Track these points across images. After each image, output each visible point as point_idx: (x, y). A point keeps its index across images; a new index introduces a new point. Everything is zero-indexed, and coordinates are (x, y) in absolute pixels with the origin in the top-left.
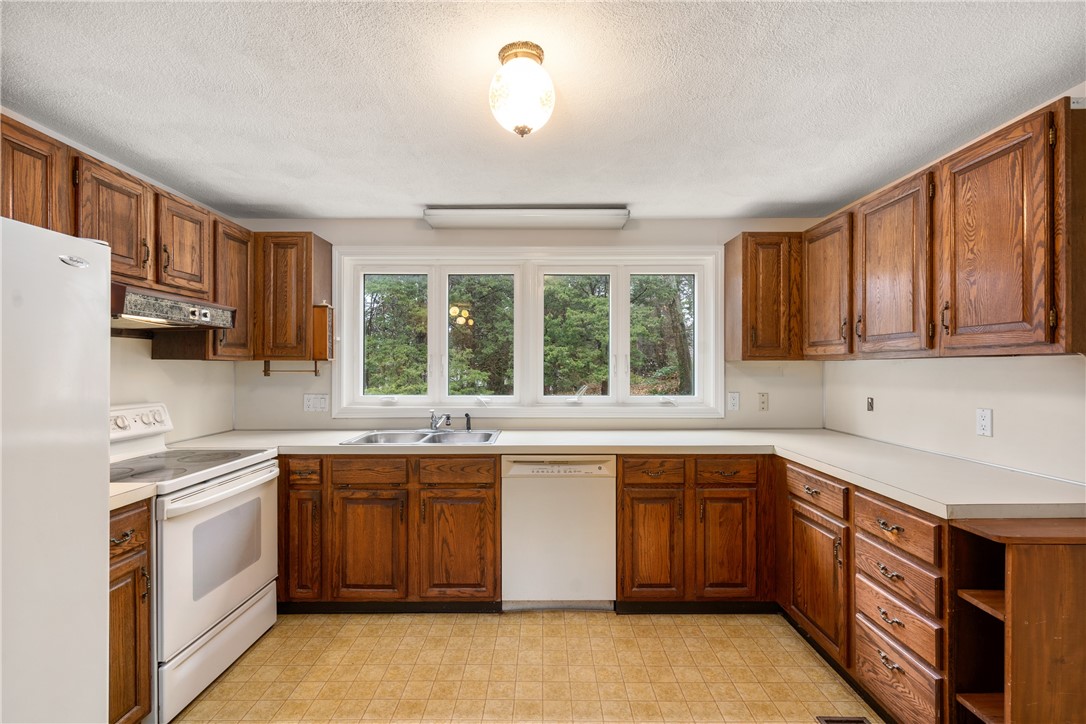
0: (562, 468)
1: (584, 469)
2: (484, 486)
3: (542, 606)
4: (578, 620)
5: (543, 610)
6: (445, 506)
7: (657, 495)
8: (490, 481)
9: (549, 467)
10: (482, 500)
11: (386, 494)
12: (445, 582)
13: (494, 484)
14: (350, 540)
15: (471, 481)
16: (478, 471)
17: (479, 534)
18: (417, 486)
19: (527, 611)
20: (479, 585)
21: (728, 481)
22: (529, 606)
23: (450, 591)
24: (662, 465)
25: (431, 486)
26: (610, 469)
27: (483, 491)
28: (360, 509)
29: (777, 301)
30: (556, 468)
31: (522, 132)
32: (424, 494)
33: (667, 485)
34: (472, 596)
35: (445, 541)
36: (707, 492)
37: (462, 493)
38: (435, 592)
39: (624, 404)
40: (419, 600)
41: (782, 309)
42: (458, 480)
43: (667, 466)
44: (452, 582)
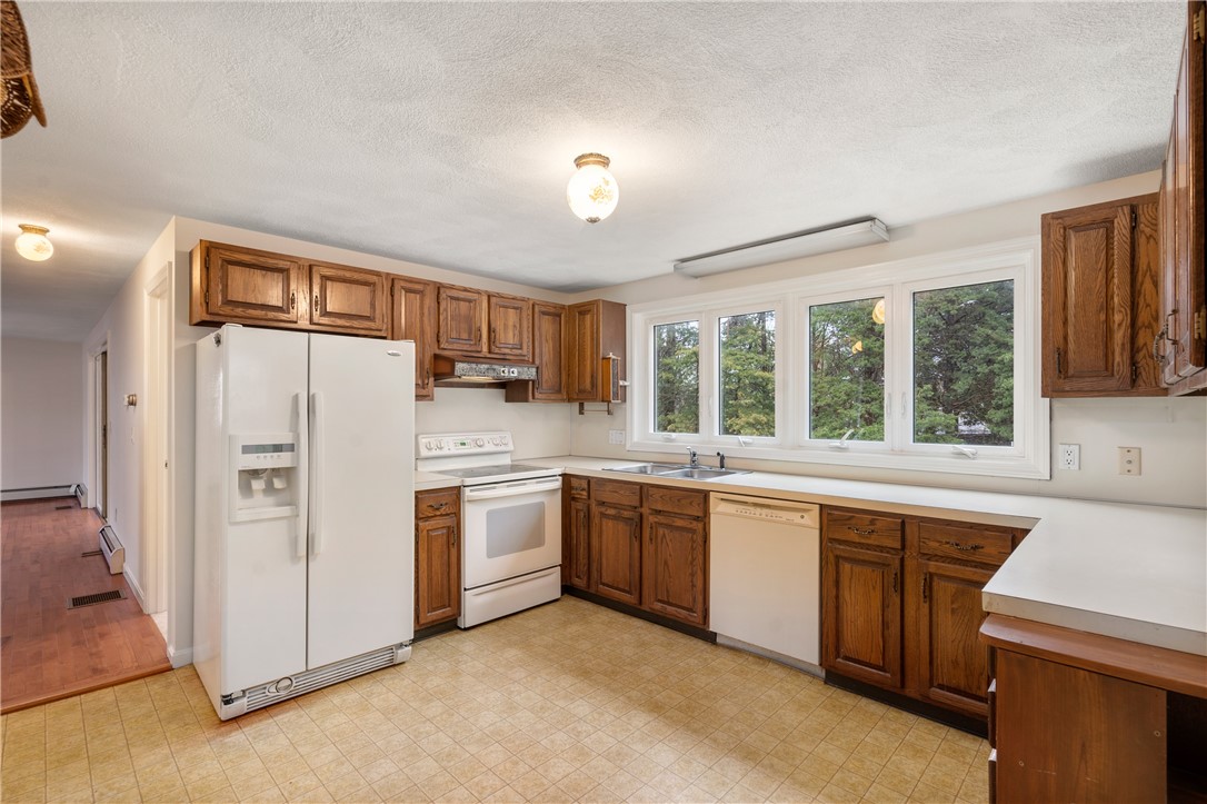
0: (765, 511)
1: (785, 515)
2: (697, 519)
3: (751, 649)
4: (778, 673)
5: (750, 654)
6: (666, 532)
7: (866, 558)
8: (701, 514)
9: (752, 508)
10: (695, 531)
11: (626, 514)
12: (666, 599)
13: (704, 518)
14: (604, 548)
15: (685, 512)
16: (691, 503)
17: (692, 563)
18: (649, 511)
20: (691, 610)
21: (965, 557)
22: (739, 646)
24: (872, 522)
25: (658, 512)
26: (812, 519)
27: (695, 523)
28: (610, 523)
29: (1107, 307)
30: (758, 510)
31: (593, 221)
32: (652, 519)
33: (881, 548)
34: (686, 618)
35: (666, 563)
36: (933, 566)
37: (679, 523)
38: (658, 606)
39: (902, 452)
40: (648, 610)
41: (1117, 318)
42: (676, 510)
43: (879, 525)
44: (671, 600)
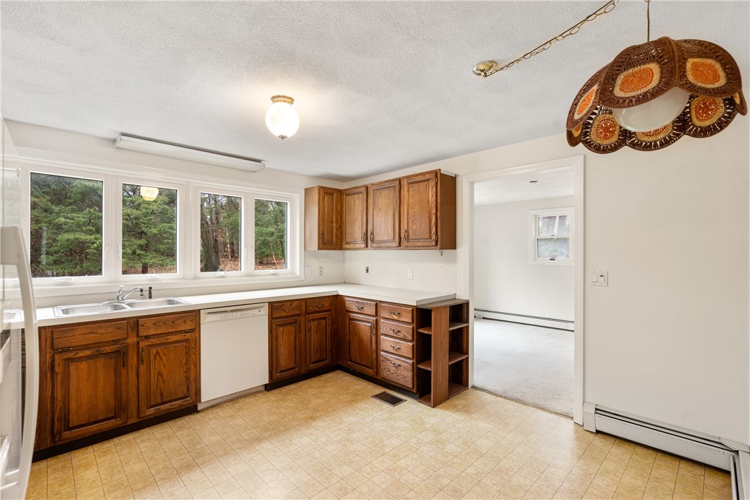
0: (238, 313)
1: (251, 312)
2: (188, 331)
3: (224, 400)
5: (225, 402)
6: (159, 349)
7: (289, 322)
8: (192, 327)
9: (231, 314)
10: (187, 341)
11: (108, 349)
12: (160, 402)
13: (196, 329)
14: (73, 392)
15: (179, 329)
16: (185, 322)
17: (186, 364)
18: (135, 339)
19: (216, 405)
20: (186, 397)
21: (320, 310)
23: (162, 407)
24: (291, 305)
25: (147, 337)
26: (265, 310)
27: (188, 334)
29: (332, 222)
30: (235, 314)
31: (283, 137)
32: (142, 345)
33: (293, 316)
34: (181, 405)
35: (160, 374)
36: (311, 316)
37: (173, 338)
38: (152, 410)
39: (251, 275)
41: (334, 225)
42: (171, 330)
43: (293, 305)
44: (165, 400)
